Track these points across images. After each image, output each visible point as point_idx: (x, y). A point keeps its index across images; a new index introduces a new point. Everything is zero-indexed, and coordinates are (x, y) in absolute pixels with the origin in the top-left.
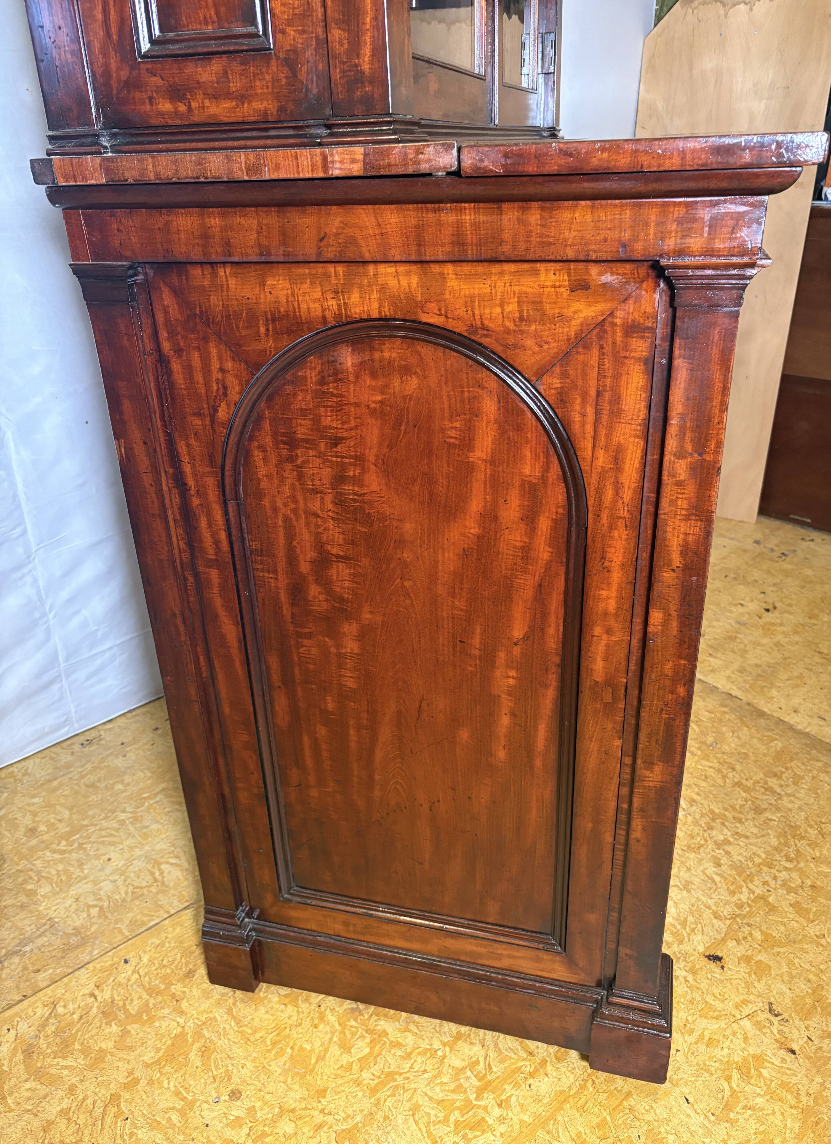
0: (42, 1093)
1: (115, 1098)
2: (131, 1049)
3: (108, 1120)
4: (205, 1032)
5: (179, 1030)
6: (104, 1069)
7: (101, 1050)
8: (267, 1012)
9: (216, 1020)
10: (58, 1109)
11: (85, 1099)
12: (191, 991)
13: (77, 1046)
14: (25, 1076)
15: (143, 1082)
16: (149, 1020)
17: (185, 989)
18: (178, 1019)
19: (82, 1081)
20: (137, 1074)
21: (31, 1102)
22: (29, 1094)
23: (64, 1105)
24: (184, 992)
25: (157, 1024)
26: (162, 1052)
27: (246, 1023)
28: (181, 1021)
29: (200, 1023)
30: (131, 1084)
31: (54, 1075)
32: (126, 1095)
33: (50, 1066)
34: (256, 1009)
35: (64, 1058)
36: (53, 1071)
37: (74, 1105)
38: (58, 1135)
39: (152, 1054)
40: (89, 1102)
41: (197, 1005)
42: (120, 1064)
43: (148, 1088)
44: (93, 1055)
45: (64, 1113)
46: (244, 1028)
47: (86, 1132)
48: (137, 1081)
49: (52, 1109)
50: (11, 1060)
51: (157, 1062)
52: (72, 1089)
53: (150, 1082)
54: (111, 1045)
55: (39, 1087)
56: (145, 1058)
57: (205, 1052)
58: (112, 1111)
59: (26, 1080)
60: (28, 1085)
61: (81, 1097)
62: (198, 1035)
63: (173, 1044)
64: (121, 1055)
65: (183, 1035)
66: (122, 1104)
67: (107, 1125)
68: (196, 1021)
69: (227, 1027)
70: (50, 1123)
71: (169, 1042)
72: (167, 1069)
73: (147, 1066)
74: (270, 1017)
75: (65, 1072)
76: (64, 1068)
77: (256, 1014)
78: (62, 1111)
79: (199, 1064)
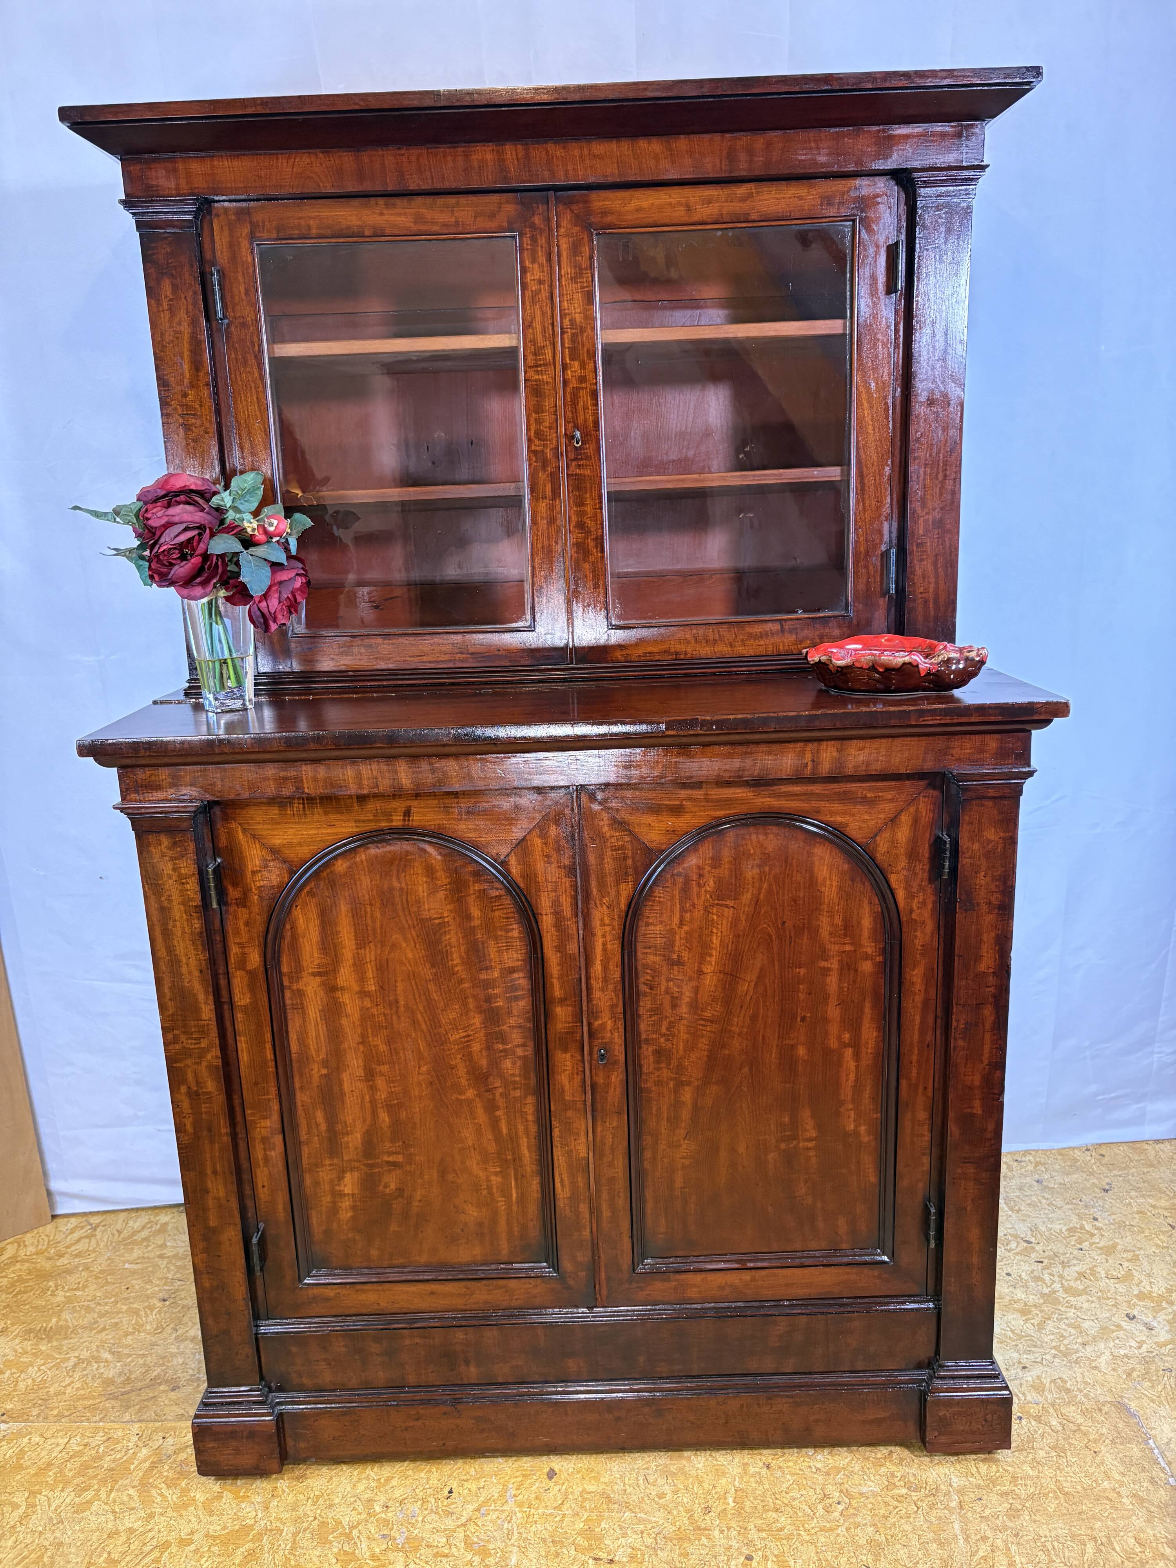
0: (133, 1505)
1: (167, 1545)
2: (211, 1513)
3: (147, 1560)
4: (265, 1538)
5: (252, 1522)
6: (181, 1515)
7: (193, 1499)
8: (320, 1556)
9: (281, 1535)
10: (130, 1525)
11: (150, 1531)
12: (289, 1494)
13: (183, 1484)
14: (136, 1483)
15: (192, 1547)
16: (242, 1497)
17: (286, 1490)
18: (260, 1511)
19: (162, 1514)
20: (196, 1537)
21: (122, 1506)
22: (125, 1499)
23: (136, 1526)
24: (284, 1491)
25: (243, 1506)
26: (226, 1531)
27: (297, 1554)
28: (260, 1515)
29: (269, 1528)
30: (183, 1543)
31: (151, 1496)
32: (174, 1549)
33: (156, 1487)
34: (315, 1548)
35: (169, 1487)
36: (154, 1492)
37: (140, 1530)
38: (112, 1546)
39: (218, 1528)
40: (150, 1535)
41: (281, 1509)
42: (193, 1519)
43: (191, 1554)
44: (185, 1498)
45: (131, 1531)
46: (292, 1557)
47: (128, 1558)
48: (189, 1542)
49: (129, 1521)
50: (140, 1463)
51: (215, 1538)
52: (151, 1516)
53: (196, 1551)
54: (202, 1500)
55: (136, 1498)
56: (212, 1528)
57: (251, 1555)
58: (155, 1554)
59: (133, 1487)
60: (131, 1491)
61: (149, 1527)
62: (260, 1535)
63: (237, 1531)
64: (200, 1513)
65: (251, 1528)
66: (166, 1554)
67: (144, 1562)
68: (268, 1524)
69: (283, 1546)
70: (117, 1533)
71: (236, 1527)
72: (215, 1549)
73: (207, 1535)
74: (318, 1563)
75: (159, 1499)
76: (161, 1495)
77: (310, 1551)
78: (130, 1528)
79: (237, 1562)
